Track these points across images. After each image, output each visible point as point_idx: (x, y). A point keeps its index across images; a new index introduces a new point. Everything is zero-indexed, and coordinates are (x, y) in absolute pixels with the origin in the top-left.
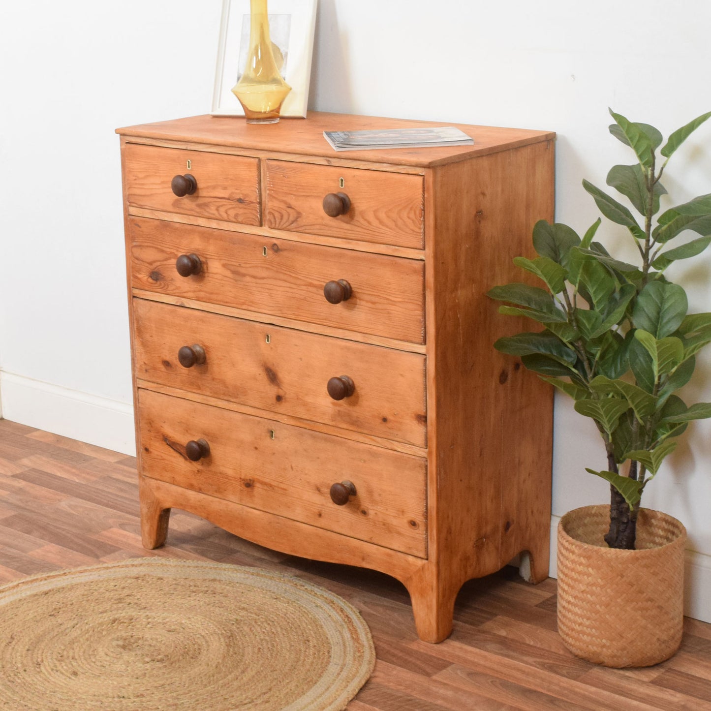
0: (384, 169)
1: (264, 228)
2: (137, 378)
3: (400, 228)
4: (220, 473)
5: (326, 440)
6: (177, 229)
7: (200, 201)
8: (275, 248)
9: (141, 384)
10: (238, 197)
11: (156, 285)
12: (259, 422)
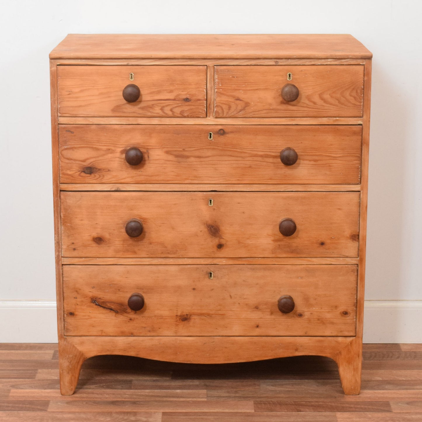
0: (329, 63)
1: (208, 118)
2: (62, 257)
3: (342, 104)
4: (155, 316)
5: (265, 269)
6: (115, 130)
7: (142, 105)
8: (222, 132)
9: (65, 261)
10: (185, 97)
11: (90, 177)
12: (197, 268)
